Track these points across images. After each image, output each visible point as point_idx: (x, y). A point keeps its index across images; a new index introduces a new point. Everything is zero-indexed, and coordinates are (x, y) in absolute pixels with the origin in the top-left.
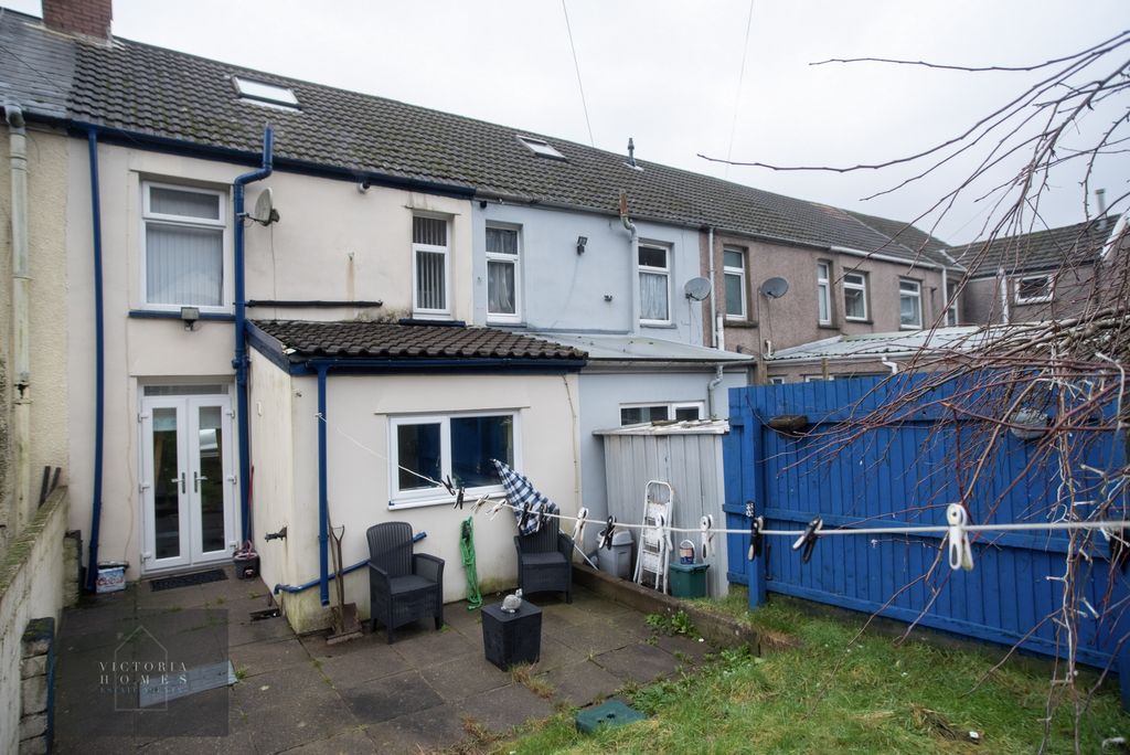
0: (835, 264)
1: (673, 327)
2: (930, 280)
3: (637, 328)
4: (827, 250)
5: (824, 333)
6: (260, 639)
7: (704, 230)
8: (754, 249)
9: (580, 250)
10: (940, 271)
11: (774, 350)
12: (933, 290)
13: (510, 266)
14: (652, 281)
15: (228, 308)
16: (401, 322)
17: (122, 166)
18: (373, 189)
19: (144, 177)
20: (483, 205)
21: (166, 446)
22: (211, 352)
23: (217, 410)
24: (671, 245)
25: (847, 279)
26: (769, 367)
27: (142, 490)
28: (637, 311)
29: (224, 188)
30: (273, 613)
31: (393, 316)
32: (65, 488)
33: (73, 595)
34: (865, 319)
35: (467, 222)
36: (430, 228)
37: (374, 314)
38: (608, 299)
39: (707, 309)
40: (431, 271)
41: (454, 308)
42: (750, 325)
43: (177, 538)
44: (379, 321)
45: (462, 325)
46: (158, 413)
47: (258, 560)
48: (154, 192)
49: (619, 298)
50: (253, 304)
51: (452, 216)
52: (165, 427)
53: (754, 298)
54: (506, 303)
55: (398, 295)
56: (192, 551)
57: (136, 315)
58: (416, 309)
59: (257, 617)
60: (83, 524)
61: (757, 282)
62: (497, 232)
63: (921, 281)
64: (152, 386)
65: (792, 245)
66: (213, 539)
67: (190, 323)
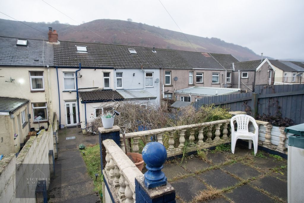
0: (194, 72)
1: (153, 87)
2: (222, 73)
3: (145, 88)
4: (192, 69)
5: (190, 86)
6: (79, 134)
7: (160, 69)
8: (173, 71)
9: (134, 75)
10: (225, 70)
11: (176, 90)
12: (222, 75)
13: (121, 79)
14: (150, 79)
15: (76, 90)
16: (102, 90)
17: (61, 71)
18: (96, 69)
19: (63, 72)
20: (115, 70)
21: (68, 109)
22: (74, 96)
23: (75, 104)
24: (153, 72)
25: (197, 74)
26: (175, 94)
27: (65, 115)
28: (145, 85)
29: (74, 72)
30: (81, 132)
31: (100, 89)
32: (56, 115)
33: (58, 128)
34: (202, 82)
35: (113, 73)
36: (106, 74)
37: (97, 89)
38: (139, 83)
39: (161, 83)
40: (107, 81)
41: (110, 87)
42: (172, 86)
43: (70, 121)
44: (98, 90)
45: (112, 90)
46: (67, 105)
47: (80, 125)
48: (65, 74)
49: (141, 83)
50: (79, 89)
51: (110, 72)
52: (68, 106)
53: (172, 81)
54: (120, 85)
55: (101, 85)
56: (72, 124)
57: (63, 92)
58: (104, 87)
59: (79, 132)
60: (59, 120)
61: (173, 77)
62: (119, 74)
63: (219, 73)
64: (66, 101)
65: (183, 69)
66: (75, 122)
67: (70, 93)
